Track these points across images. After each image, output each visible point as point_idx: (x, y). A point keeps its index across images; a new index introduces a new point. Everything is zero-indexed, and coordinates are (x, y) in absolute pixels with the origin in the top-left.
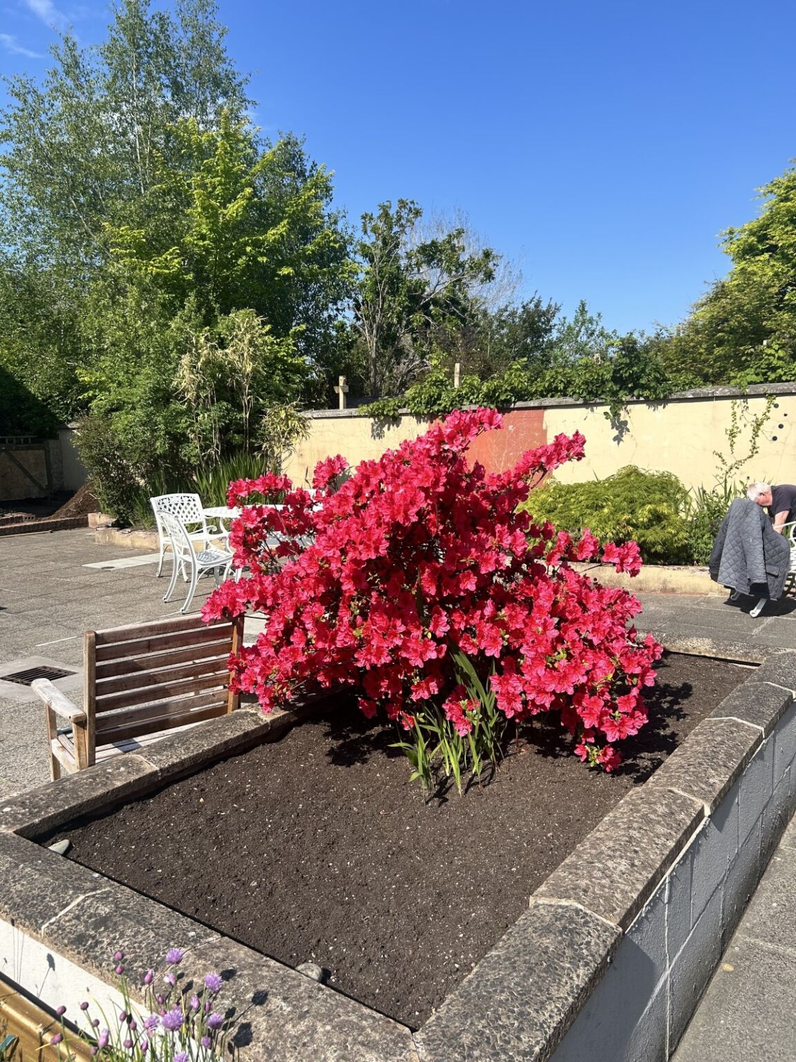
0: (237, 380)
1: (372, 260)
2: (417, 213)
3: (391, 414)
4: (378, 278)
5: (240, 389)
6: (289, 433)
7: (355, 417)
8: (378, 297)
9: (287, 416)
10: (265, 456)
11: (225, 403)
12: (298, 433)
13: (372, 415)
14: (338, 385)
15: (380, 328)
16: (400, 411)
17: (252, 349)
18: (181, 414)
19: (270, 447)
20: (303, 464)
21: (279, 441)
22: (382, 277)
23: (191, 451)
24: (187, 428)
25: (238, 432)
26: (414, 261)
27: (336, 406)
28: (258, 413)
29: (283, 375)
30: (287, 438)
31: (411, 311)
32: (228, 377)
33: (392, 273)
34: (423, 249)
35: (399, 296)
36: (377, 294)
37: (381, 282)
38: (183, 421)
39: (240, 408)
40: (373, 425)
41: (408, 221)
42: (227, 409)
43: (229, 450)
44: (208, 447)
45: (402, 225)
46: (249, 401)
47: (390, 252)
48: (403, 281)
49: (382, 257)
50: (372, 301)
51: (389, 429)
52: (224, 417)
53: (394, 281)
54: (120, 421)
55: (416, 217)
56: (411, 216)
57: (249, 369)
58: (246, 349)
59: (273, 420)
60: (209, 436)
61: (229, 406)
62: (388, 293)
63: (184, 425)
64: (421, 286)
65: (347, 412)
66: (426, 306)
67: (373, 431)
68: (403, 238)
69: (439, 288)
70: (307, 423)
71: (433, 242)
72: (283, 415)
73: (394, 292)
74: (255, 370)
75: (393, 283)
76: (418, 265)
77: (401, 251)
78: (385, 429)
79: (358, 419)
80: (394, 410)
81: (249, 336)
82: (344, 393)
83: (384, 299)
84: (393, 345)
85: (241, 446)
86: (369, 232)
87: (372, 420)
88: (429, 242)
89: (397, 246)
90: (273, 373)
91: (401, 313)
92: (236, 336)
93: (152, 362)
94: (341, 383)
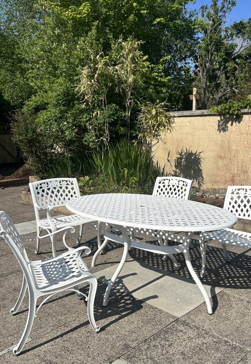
0: (122, 88)
1: (206, 32)
2: (234, 4)
3: (236, 113)
4: (209, 42)
5: (125, 95)
6: (158, 127)
7: (206, 115)
8: (209, 53)
9: (156, 113)
10: (140, 143)
11: (114, 105)
12: (164, 127)
13: (220, 114)
14: (192, 94)
15: (208, 71)
16: (243, 111)
17: (133, 65)
18: (82, 111)
19: (144, 136)
20: (166, 149)
21: (150, 132)
22: (211, 42)
23: (90, 138)
24: (87, 121)
25: (123, 126)
26: (229, 33)
27: (191, 109)
28: (136, 111)
29: (155, 89)
30: (156, 131)
31: (226, 61)
32: (117, 86)
33: (216, 39)
34: (235, 26)
35: (220, 53)
36: (208, 51)
37: (210, 45)
38: (84, 116)
39: (124, 109)
40: (219, 122)
41: (228, 8)
42: (115, 109)
43: (115, 138)
44: (102, 135)
45: (224, 12)
46: (130, 104)
47: (217, 27)
48: (223, 44)
49: (211, 31)
50: (205, 55)
51: (232, 125)
52: (113, 114)
53: (218, 44)
54: (42, 116)
55: (233, 6)
56: (230, 5)
57: (131, 80)
58: (129, 65)
59: (146, 117)
60: (103, 128)
61: (117, 107)
62: (214, 50)
63: (84, 120)
64: (233, 47)
65: (199, 112)
66: (234, 59)
67: (219, 126)
68: (223, 19)
69: (242, 50)
70: (172, 119)
71: (241, 22)
72: (154, 112)
73: (218, 50)
74: (135, 81)
75: (217, 45)
76: (232, 35)
77: (223, 27)
78: (229, 125)
79: (208, 117)
80: (238, 110)
81: (131, 55)
82: (196, 100)
83: (212, 54)
84: (215, 81)
85: (124, 135)
86: (205, 16)
87: (218, 118)
88: (239, 22)
89: (220, 24)
90: (148, 87)
91: (221, 62)
92: (123, 56)
93: (64, 74)
94: (194, 93)
